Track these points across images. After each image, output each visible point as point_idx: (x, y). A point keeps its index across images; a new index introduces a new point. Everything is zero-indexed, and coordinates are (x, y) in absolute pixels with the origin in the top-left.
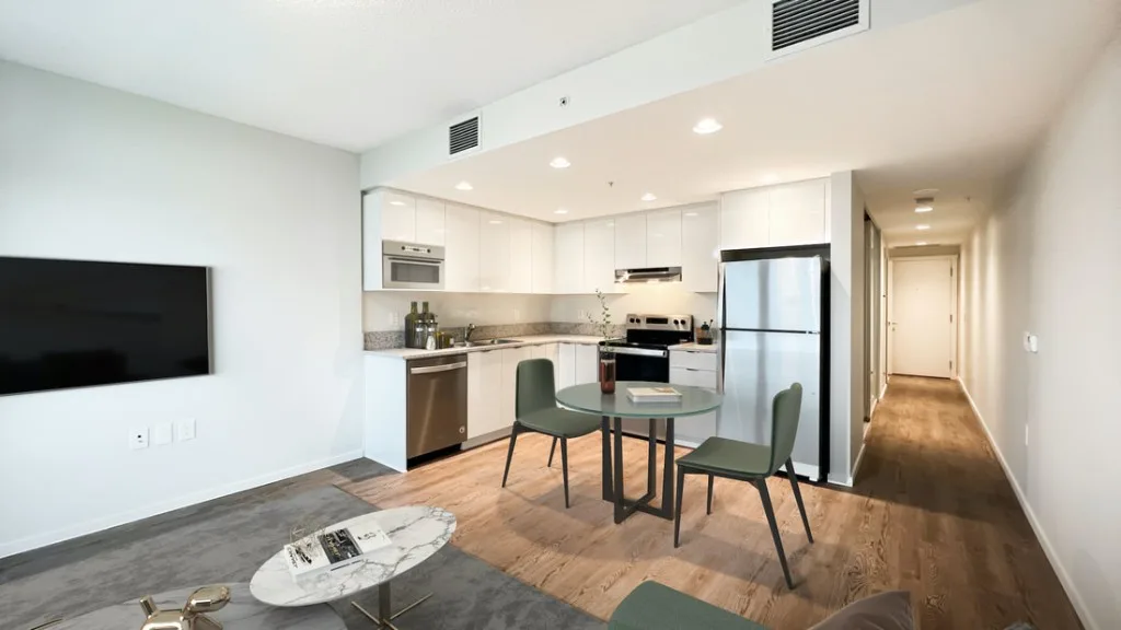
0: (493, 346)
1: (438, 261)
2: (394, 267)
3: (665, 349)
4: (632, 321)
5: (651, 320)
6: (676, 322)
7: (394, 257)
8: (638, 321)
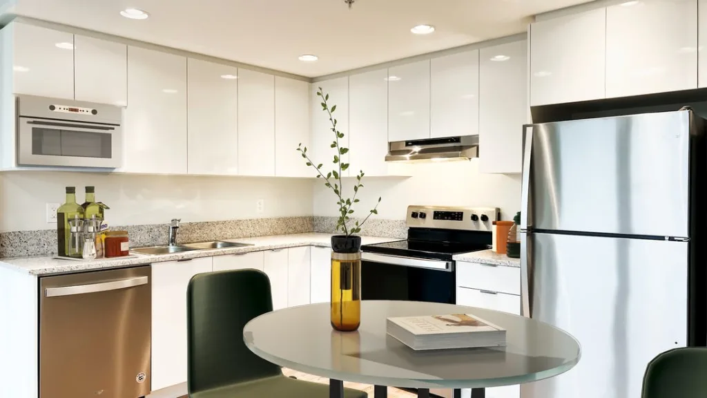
0: (214, 251)
1: (111, 126)
2: (37, 134)
3: (449, 258)
4: (414, 215)
5: (439, 215)
6: (474, 218)
7: (35, 120)
8: (423, 216)
